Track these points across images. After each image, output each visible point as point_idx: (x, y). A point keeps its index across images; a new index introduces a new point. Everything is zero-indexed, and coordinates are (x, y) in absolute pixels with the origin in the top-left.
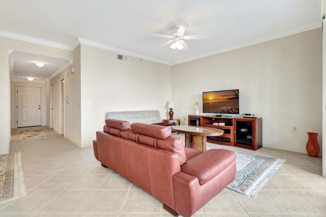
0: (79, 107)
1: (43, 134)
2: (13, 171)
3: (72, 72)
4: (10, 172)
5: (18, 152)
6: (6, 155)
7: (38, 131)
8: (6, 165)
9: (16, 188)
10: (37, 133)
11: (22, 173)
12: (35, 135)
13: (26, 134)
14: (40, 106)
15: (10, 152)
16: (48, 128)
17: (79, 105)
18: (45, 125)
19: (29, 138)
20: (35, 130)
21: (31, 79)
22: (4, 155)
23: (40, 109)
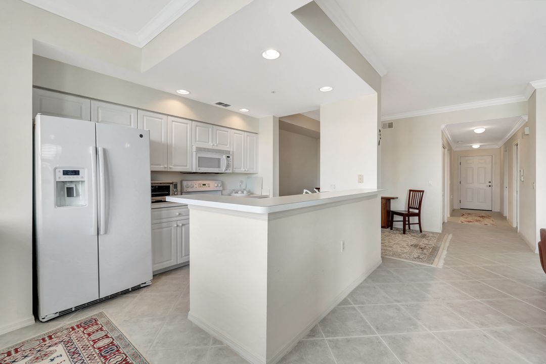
0: (534, 188)
1: (488, 221)
2: (439, 248)
3: (526, 134)
4: (435, 248)
5: (449, 234)
6: (439, 233)
7: (484, 217)
8: (435, 241)
9: (436, 260)
10: (481, 219)
11: (445, 252)
12: (477, 221)
13: (466, 218)
14: (490, 182)
15: (443, 231)
16: (500, 216)
17: (533, 186)
18: (499, 211)
19: (467, 223)
20: (481, 215)
21: (476, 146)
22: (437, 233)
23: (490, 186)
